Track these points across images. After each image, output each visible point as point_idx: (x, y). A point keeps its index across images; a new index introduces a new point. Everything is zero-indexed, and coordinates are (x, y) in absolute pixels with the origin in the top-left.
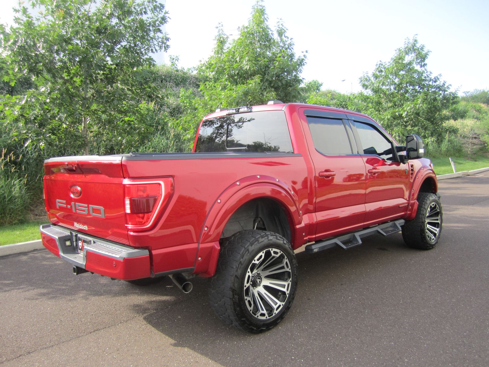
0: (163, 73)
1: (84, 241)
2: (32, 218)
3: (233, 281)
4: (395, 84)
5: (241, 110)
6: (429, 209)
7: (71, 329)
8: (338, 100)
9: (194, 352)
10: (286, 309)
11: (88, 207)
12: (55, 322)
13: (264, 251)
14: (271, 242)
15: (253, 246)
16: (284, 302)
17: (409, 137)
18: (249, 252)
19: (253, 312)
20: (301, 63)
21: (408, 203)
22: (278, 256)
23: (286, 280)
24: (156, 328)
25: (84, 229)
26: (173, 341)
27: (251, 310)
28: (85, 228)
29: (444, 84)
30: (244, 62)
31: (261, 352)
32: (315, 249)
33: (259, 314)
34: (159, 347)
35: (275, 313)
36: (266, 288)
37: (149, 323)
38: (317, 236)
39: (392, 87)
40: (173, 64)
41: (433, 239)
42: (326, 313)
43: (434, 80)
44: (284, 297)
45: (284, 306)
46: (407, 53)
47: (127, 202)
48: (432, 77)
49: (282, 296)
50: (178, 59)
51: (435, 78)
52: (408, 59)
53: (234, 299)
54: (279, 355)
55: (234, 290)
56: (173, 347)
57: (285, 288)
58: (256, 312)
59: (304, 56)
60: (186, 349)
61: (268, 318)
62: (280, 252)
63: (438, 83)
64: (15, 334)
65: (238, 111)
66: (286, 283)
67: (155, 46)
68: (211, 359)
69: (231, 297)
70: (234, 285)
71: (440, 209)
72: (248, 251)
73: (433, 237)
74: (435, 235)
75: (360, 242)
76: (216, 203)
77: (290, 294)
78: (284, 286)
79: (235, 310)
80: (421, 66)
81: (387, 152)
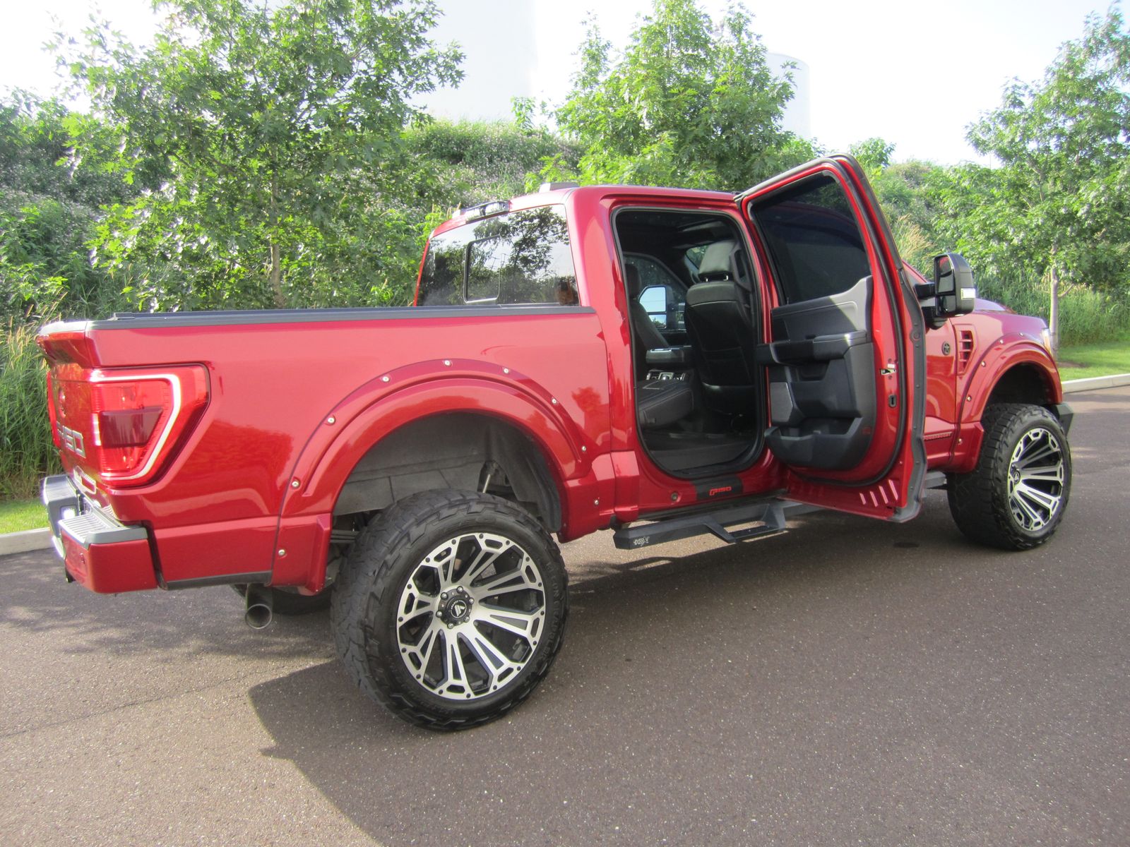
0: (495, 140)
3: (365, 606)
4: (1061, 134)
5: (488, 210)
6: (1021, 446)
8: (933, 185)
10: (527, 679)
13: (458, 539)
15: (423, 525)
16: (523, 662)
19: (425, 682)
20: (784, 94)
21: (955, 430)
22: (501, 551)
23: (530, 611)
27: (419, 677)
32: (638, 538)
33: (445, 687)
35: (495, 687)
39: (1053, 143)
40: (524, 120)
41: (1038, 524)
44: (524, 650)
45: (523, 673)
46: (1092, 54)
47: (96, 422)
49: (520, 648)
50: (534, 106)
52: (1093, 67)
53: (367, 648)
54: (457, 785)
55: (366, 626)
57: (525, 629)
58: (437, 681)
59: (788, 75)
61: (472, 697)
62: (507, 543)
65: (484, 212)
66: (529, 619)
69: (362, 642)
70: (367, 616)
71: (1060, 447)
72: (407, 538)
73: (1039, 519)
74: (1045, 513)
75: (786, 527)
76: (322, 427)
77: (540, 645)
78: (525, 624)
79: (372, 671)
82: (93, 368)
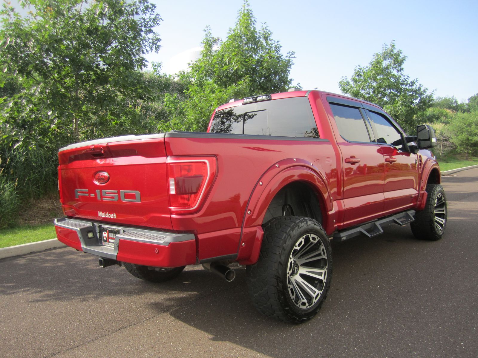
1: (111, 232)
3: (277, 268)
4: (374, 88)
5: (259, 99)
6: (436, 200)
7: (93, 328)
9: (237, 345)
10: (324, 297)
11: (119, 193)
12: (74, 322)
13: (304, 237)
14: (309, 227)
15: (294, 231)
16: (321, 290)
17: (419, 127)
18: (290, 237)
19: (295, 302)
21: (418, 194)
22: (316, 242)
23: (322, 268)
24: (187, 323)
25: (112, 217)
26: (211, 336)
27: (293, 299)
28: (114, 216)
29: (419, 88)
31: (308, 342)
32: (343, 237)
33: (300, 303)
34: (197, 342)
35: (314, 302)
36: (303, 276)
37: (178, 319)
38: (345, 223)
39: (371, 91)
40: (156, 70)
41: (440, 230)
42: (361, 302)
43: (411, 84)
44: (321, 285)
45: (322, 295)
46: (385, 58)
47: (172, 182)
48: (409, 81)
49: (318, 285)
50: (161, 66)
51: (411, 82)
52: (385, 63)
53: (278, 287)
54: (329, 345)
55: (278, 277)
56: (212, 341)
57: (322, 276)
58: (298, 301)
60: (227, 343)
61: (308, 307)
62: (318, 238)
63: (414, 87)
64: (33, 336)
65: (256, 100)
66: (322, 271)
68: (258, 352)
69: (275, 285)
70: (278, 272)
71: (445, 201)
72: (289, 237)
73: (440, 228)
74: (441, 225)
75: (381, 231)
76: (258, 186)
77: (327, 282)
78: (321, 274)
79: (279, 299)
80: (398, 71)
81: (396, 143)
82: (168, 156)
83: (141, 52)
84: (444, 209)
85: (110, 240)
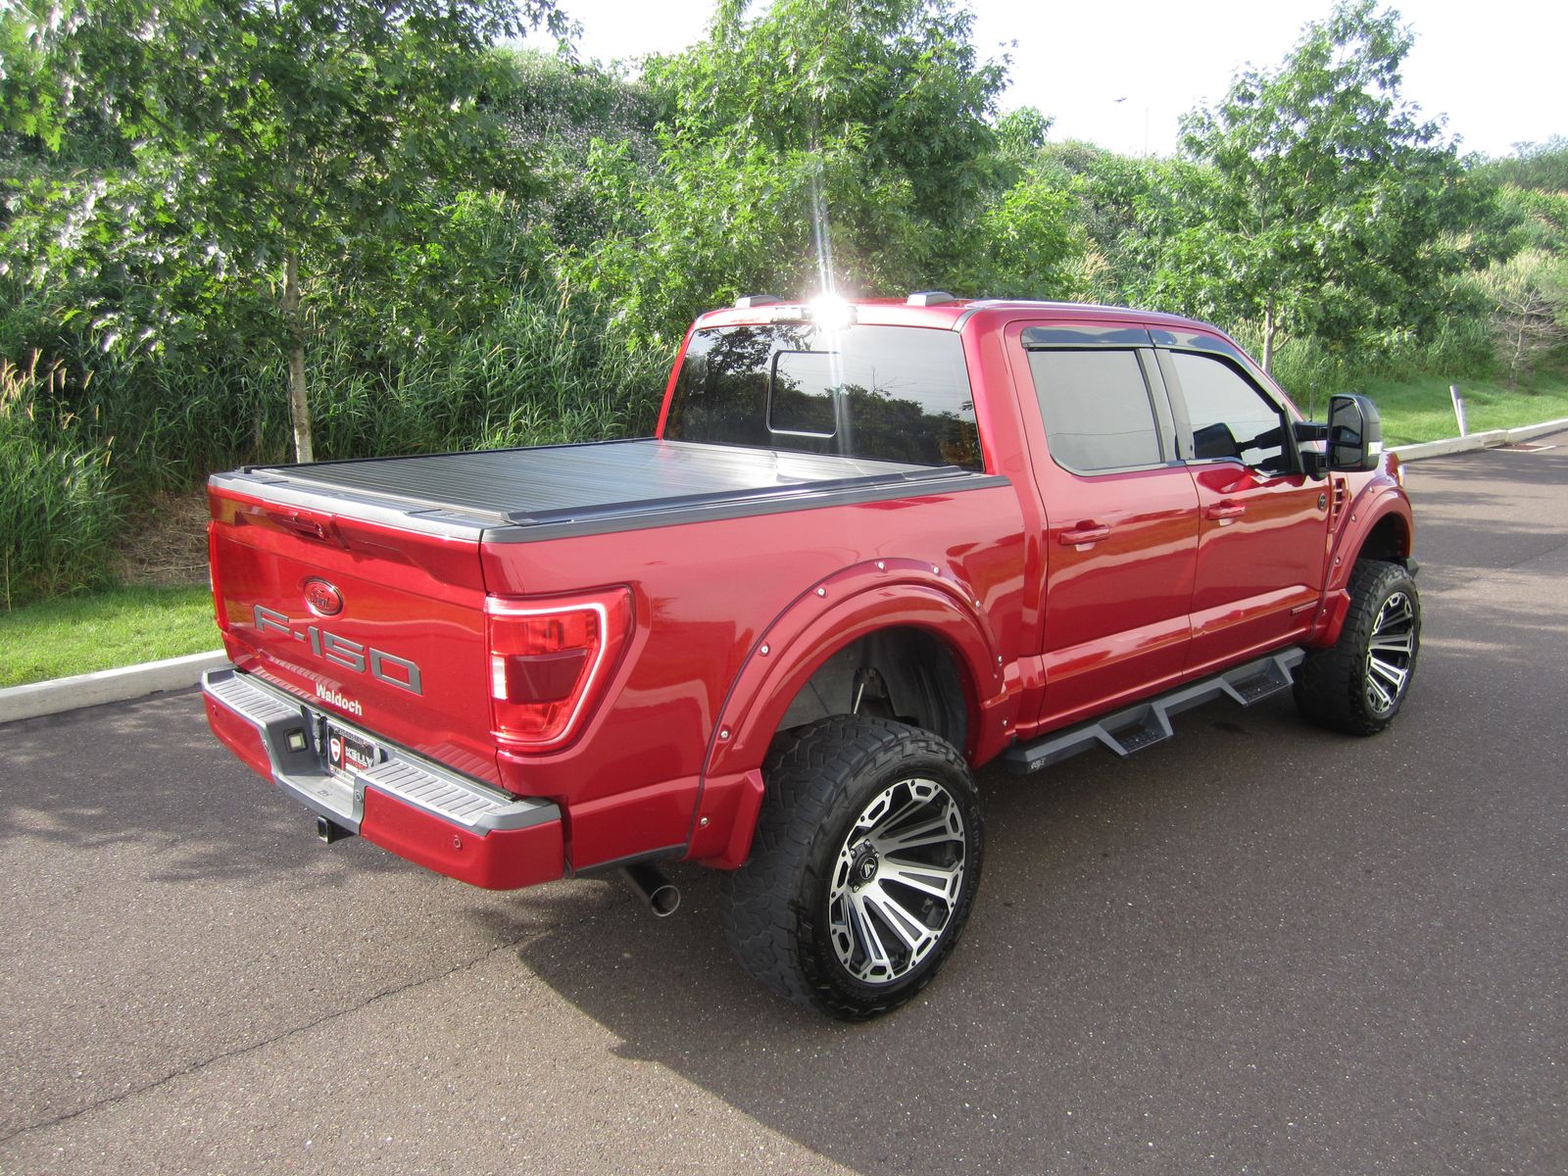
0: (533, 79)
1: (348, 743)
2: (129, 573)
3: (799, 883)
4: (1294, 140)
6: (1381, 615)
7: (308, 987)
9: (680, 1078)
10: (945, 948)
11: (366, 653)
12: (257, 960)
13: (891, 790)
14: (912, 761)
15: (860, 777)
16: (940, 929)
18: (846, 796)
19: (851, 967)
20: (995, 79)
21: (1320, 600)
22: (929, 798)
23: (947, 866)
24: (562, 993)
25: (352, 710)
26: (616, 1041)
27: (846, 961)
28: (355, 707)
29: (1453, 147)
30: (811, 73)
31: (873, 1083)
32: (1035, 761)
33: (868, 970)
34: (576, 1058)
35: (914, 963)
36: (889, 886)
37: (538, 974)
38: (1041, 722)
40: (564, 47)
41: (1386, 703)
42: (1060, 957)
43: (1422, 133)
44: (939, 914)
45: (940, 941)
46: (1340, 40)
47: (498, 665)
48: (1419, 123)
49: (933, 912)
50: (582, 30)
51: (1426, 127)
52: (1340, 55)
53: (799, 934)
54: (926, 1097)
55: (800, 907)
56: (615, 1058)
57: (943, 888)
58: (861, 963)
59: (1006, 56)
60: (656, 1067)
61: (893, 977)
62: (936, 788)
63: (1432, 143)
64: (145, 1000)
66: (948, 876)
67: (519, 15)
68: (730, 1103)
69: (793, 926)
70: (801, 895)
71: (1413, 613)
72: (843, 795)
73: (1388, 698)
74: (1392, 689)
75: (1169, 731)
76: (757, 654)
77: (957, 906)
78: (942, 884)
79: (802, 963)
80: (1383, 85)
82: (488, 594)
83: (503, 32)
84: (1409, 637)
85: (349, 766)
